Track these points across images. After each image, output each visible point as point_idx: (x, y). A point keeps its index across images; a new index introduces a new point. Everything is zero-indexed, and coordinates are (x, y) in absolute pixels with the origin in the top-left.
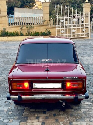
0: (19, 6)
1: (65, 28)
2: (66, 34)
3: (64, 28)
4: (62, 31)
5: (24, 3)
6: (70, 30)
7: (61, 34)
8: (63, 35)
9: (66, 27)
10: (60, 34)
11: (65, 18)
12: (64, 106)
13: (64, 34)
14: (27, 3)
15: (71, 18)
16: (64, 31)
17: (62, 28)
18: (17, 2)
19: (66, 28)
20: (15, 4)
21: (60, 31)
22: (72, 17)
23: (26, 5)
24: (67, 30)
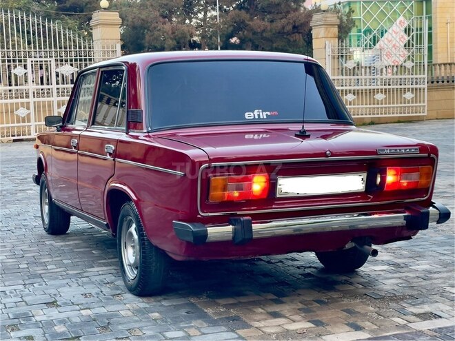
1: (31, 100)
2: (37, 123)
3: (27, 97)
4: (22, 112)
6: (49, 106)
7: (18, 122)
8: (26, 124)
9: (36, 94)
10: (13, 122)
11: (29, 60)
13: (29, 121)
15: (53, 60)
16: (28, 112)
17: (20, 100)
19: (36, 99)
21: (12, 112)
22: (56, 60)
24: (39, 107)
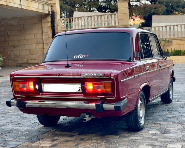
0: (161, 13)
5: (172, 8)
12: (84, 122)
14: (176, 8)
18: (159, 7)
20: (154, 11)
23: (177, 11)
